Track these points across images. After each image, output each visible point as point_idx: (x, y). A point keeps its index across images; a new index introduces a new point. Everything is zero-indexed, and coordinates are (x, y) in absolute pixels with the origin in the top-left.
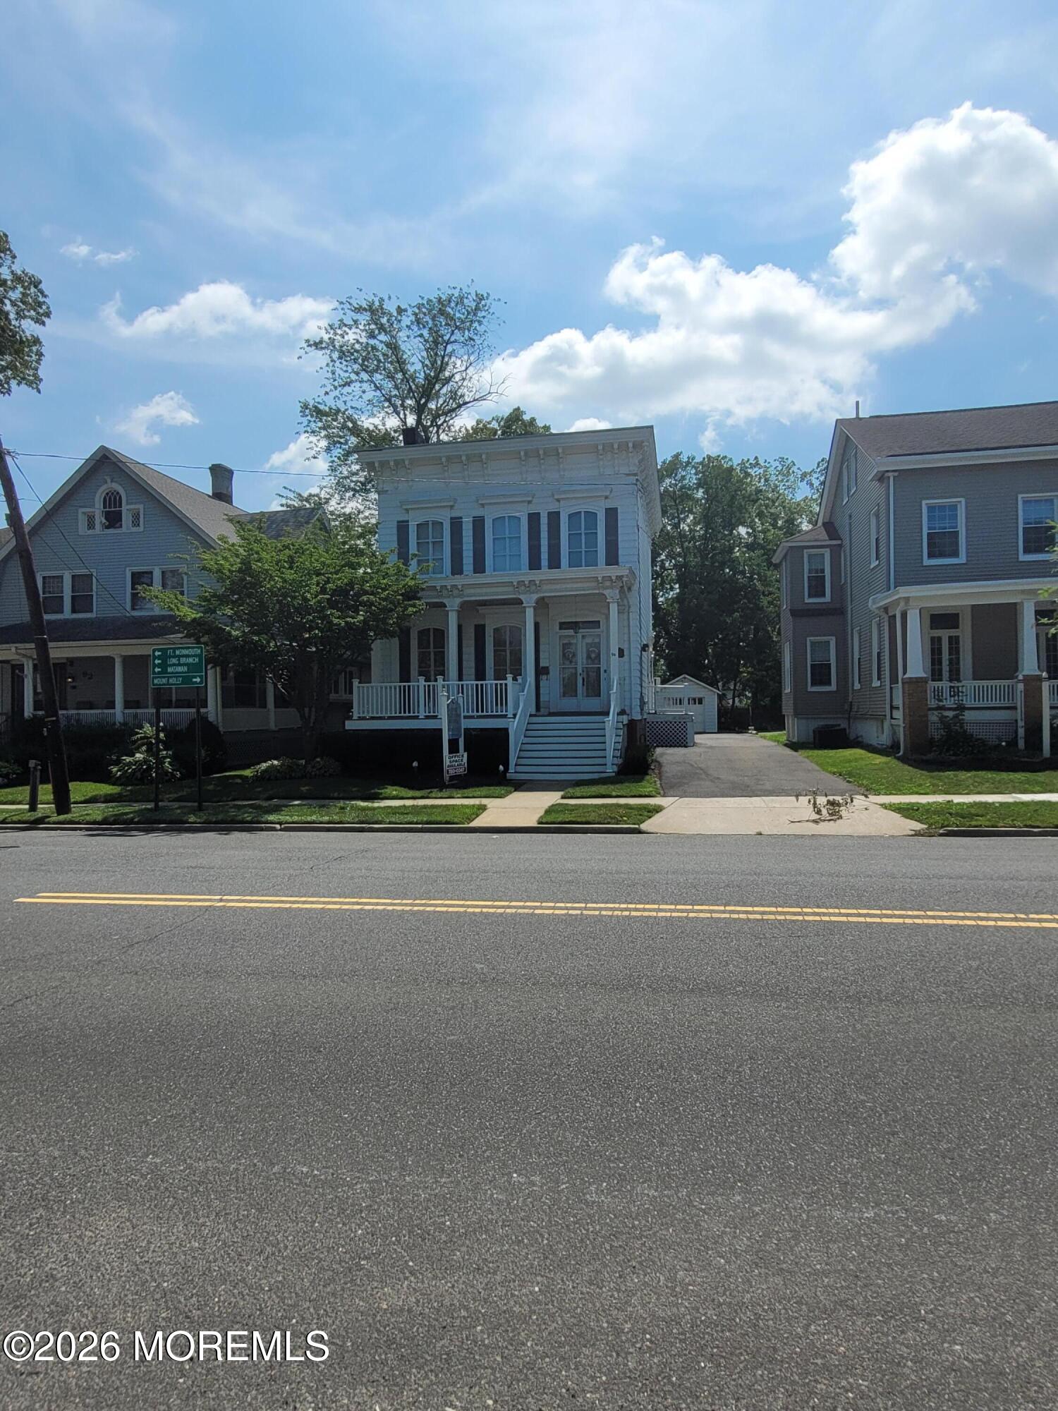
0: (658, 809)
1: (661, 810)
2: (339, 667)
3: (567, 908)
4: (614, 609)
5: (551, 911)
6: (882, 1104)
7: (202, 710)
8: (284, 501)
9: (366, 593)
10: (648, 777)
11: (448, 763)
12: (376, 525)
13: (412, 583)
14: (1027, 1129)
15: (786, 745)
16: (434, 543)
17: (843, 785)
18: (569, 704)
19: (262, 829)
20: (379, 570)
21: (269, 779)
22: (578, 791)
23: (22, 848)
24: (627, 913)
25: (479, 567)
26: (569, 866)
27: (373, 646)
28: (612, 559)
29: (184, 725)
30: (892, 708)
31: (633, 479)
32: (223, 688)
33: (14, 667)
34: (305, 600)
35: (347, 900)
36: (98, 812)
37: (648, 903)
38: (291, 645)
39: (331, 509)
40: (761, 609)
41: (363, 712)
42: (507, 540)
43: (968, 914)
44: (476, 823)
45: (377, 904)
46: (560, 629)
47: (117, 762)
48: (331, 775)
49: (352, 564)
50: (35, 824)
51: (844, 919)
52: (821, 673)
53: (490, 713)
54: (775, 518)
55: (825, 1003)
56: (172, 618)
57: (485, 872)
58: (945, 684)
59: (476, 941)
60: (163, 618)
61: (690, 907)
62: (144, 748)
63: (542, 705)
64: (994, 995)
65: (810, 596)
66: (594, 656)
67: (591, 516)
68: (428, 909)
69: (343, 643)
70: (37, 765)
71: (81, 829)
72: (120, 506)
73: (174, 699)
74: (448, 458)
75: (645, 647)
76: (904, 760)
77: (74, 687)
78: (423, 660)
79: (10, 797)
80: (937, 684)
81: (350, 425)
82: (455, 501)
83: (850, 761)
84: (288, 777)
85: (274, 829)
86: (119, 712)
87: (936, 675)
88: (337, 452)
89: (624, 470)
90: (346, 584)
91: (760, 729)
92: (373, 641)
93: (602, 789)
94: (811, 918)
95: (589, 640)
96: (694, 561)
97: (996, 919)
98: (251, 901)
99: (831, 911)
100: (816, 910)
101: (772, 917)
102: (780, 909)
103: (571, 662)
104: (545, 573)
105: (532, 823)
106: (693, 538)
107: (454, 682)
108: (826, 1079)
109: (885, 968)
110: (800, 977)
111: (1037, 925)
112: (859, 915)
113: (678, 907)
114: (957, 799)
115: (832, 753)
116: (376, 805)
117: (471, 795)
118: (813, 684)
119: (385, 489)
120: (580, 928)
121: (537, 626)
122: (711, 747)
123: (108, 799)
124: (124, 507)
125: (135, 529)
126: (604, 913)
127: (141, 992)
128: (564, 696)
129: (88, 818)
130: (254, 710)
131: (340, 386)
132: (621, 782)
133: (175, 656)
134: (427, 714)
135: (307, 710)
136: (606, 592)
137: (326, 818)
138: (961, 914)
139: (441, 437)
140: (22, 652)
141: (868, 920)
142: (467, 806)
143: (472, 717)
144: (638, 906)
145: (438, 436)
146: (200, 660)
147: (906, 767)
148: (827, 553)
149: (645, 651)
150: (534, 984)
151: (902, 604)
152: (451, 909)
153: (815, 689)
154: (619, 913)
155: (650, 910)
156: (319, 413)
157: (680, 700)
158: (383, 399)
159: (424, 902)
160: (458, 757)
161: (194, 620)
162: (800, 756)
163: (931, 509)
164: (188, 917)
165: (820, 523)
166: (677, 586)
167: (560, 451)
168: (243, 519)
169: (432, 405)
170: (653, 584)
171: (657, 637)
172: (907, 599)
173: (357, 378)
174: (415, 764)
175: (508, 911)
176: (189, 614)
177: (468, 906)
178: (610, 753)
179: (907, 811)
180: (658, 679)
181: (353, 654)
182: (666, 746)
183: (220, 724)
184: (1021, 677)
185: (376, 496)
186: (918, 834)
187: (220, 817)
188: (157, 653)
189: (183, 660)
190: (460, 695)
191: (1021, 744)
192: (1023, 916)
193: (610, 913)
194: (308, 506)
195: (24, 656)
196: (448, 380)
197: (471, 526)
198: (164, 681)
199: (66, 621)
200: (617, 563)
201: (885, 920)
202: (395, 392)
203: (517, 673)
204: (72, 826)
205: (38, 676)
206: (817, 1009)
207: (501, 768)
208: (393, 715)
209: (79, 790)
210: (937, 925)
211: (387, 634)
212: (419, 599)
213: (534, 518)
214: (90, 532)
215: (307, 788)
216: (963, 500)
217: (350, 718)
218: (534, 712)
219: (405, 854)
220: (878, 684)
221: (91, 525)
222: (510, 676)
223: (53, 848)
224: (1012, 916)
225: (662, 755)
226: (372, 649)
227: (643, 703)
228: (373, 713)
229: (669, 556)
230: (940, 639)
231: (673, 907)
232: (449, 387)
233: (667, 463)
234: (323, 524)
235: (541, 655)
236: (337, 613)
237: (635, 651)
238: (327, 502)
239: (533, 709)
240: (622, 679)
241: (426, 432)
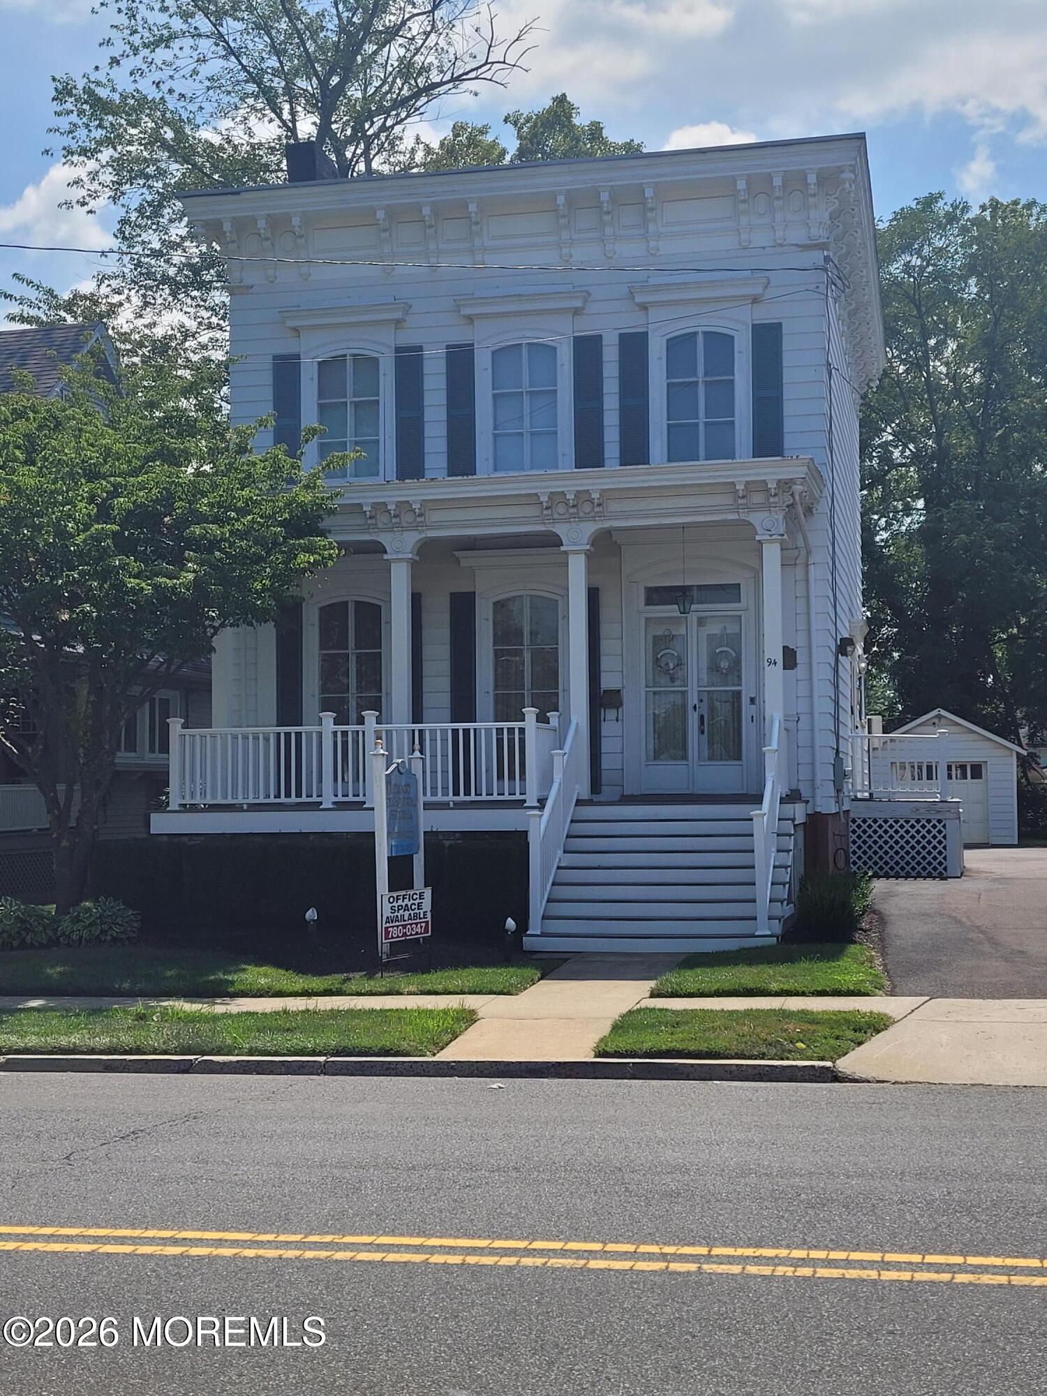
0: (877, 1025)
1: (886, 1027)
2: (137, 690)
3: (663, 1257)
4: (772, 555)
5: (626, 1265)
8: (15, 309)
9: (202, 519)
10: (853, 949)
11: (387, 913)
12: (226, 365)
13: (306, 497)
16: (356, 404)
18: (669, 775)
20: (230, 469)
22: (691, 979)
24: (806, 1271)
25: (462, 463)
26: (669, 1155)
27: (215, 642)
28: (769, 442)
31: (817, 257)
34: (61, 533)
35: (151, 1233)
37: (857, 1248)
38: (28, 638)
39: (122, 327)
41: (192, 796)
42: (526, 399)
44: (451, 1053)
45: (220, 1243)
46: (649, 602)
48: (114, 940)
49: (171, 452)
53: (484, 797)
57: (472, 1168)
59: (451, 1332)
61: (959, 1260)
63: (605, 776)
66: (727, 666)
67: (720, 344)
69: (148, 636)
74: (392, 213)
75: (844, 646)
78: (332, 670)
81: (169, 134)
82: (408, 308)
84: (15, 943)
88: (135, 195)
89: (797, 235)
90: (157, 501)
92: (216, 630)
93: (748, 977)
95: (714, 629)
96: (962, 444)
103: (672, 680)
104: (612, 475)
105: (583, 1053)
106: (957, 393)
107: (401, 724)
113: (930, 1259)
116: (219, 1009)
117: (440, 988)
119: (248, 282)
120: (696, 1304)
121: (593, 596)
122: (1002, 880)
126: (752, 1269)
128: (656, 757)
131: (146, 46)
132: (790, 959)
134: (340, 798)
135: (61, 787)
136: (756, 519)
137: (104, 1041)
139: (375, 165)
142: (430, 1013)
143: (443, 806)
144: (834, 1255)
145: (368, 163)
149: (845, 654)
152: (391, 1257)
154: (789, 1271)
155: (862, 1265)
157: (929, 768)
158: (243, 75)
159: (328, 1238)
160: (411, 898)
166: (920, 504)
167: (649, 193)
169: (355, 91)
170: (864, 498)
171: (874, 623)
173: (185, 27)
174: (311, 914)
175: (527, 1261)
177: (433, 1250)
178: (764, 891)
180: (877, 721)
181: (169, 662)
182: (897, 876)
185: (226, 299)
190: (417, 754)
193: (767, 1271)
194: (70, 320)
196: (392, 33)
197: (441, 366)
200: (778, 451)
202: (273, 62)
203: (548, 703)
207: (510, 923)
208: (262, 800)
211: (246, 614)
212: (323, 533)
213: (588, 349)
215: (58, 969)
217: (162, 807)
218: (585, 794)
219: (285, 1125)
222: (530, 713)
225: (889, 895)
226: (213, 649)
227: (840, 776)
228: (214, 796)
229: (903, 436)
231: (916, 1258)
232: (395, 51)
233: (902, 216)
234: (105, 362)
235: (605, 663)
236: (135, 566)
237: (823, 653)
238: (113, 310)
239: (583, 789)
240: (792, 722)
241: (340, 153)
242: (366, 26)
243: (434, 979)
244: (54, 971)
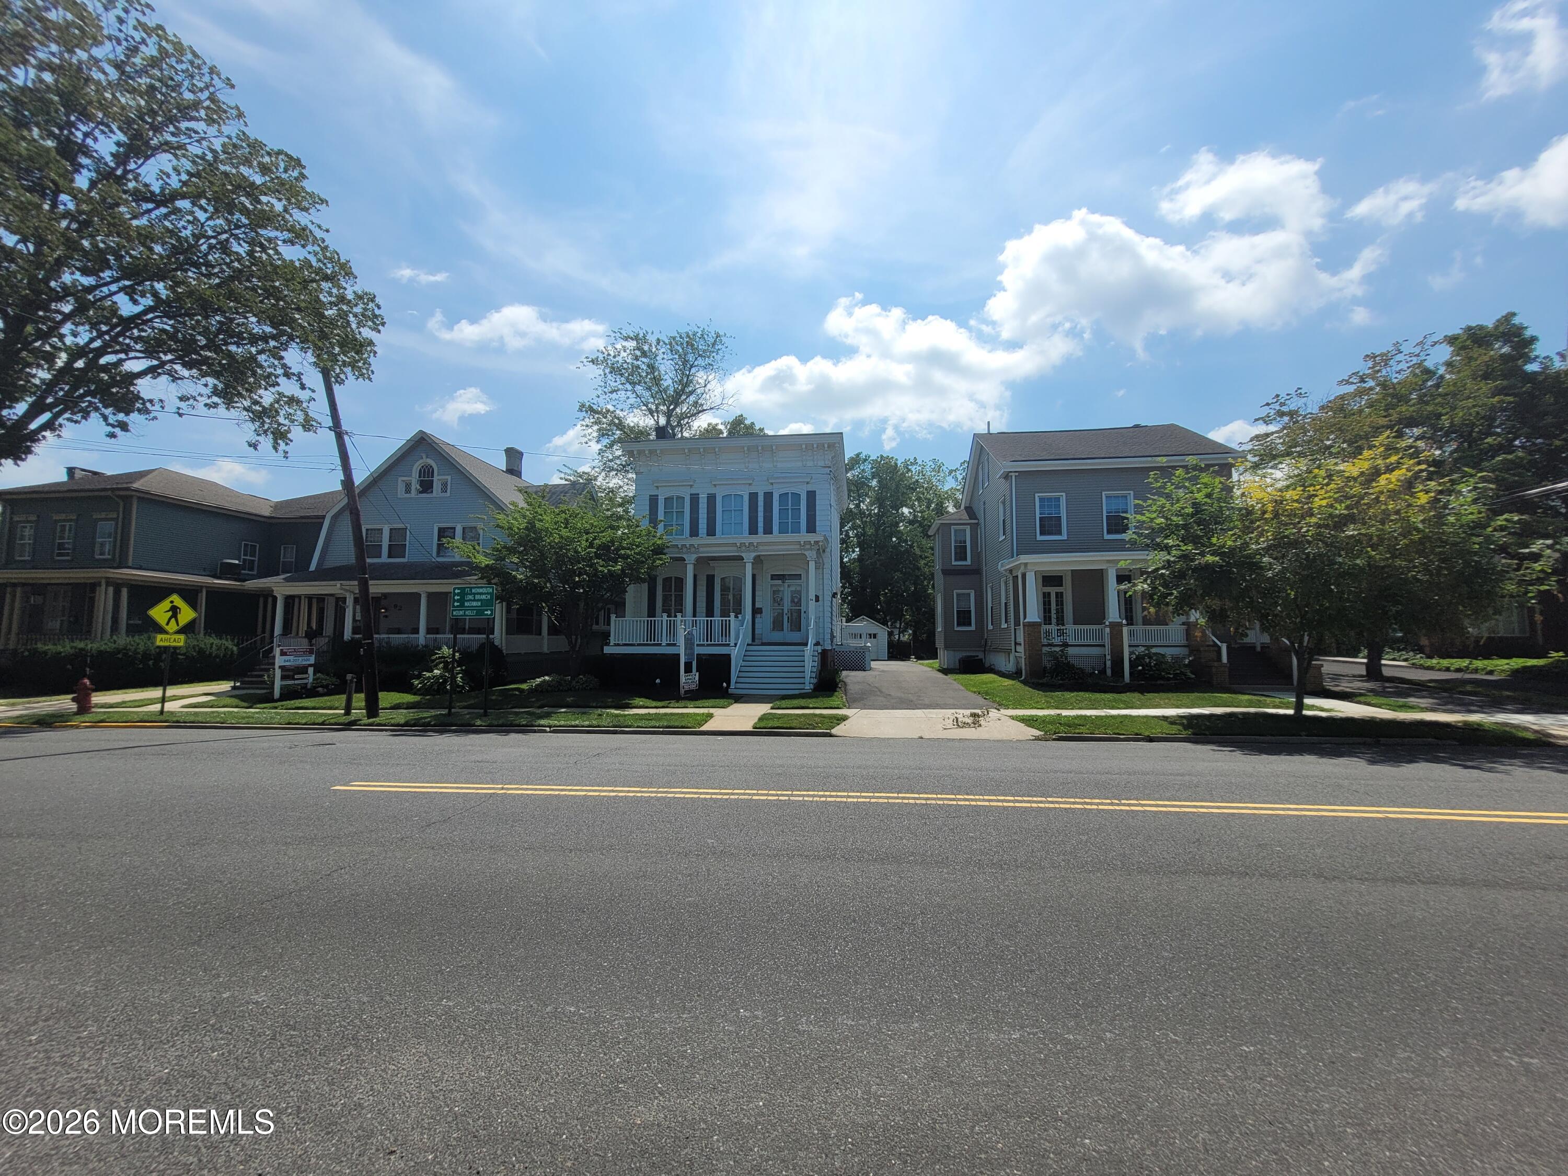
0: (845, 718)
1: (847, 719)
2: (600, 605)
3: (777, 795)
4: (812, 565)
5: (765, 798)
6: (1021, 948)
7: (491, 636)
8: (563, 476)
9: (624, 548)
10: (836, 693)
11: (684, 681)
12: (633, 497)
13: (659, 542)
14: (1129, 966)
15: (939, 670)
16: (677, 512)
17: (980, 700)
18: (777, 636)
19: (535, 732)
20: (634, 532)
21: (542, 691)
22: (784, 703)
23: (338, 745)
24: (824, 799)
25: (711, 532)
26: (778, 762)
27: (628, 589)
28: (811, 528)
29: (475, 647)
30: (1016, 644)
31: (828, 470)
32: (507, 620)
33: (338, 599)
34: (576, 552)
35: (605, 788)
36: (401, 716)
38: (564, 587)
39: (598, 484)
40: (919, 569)
41: (618, 641)
42: (733, 512)
43: (1077, 800)
44: (705, 728)
45: (629, 792)
46: (771, 579)
47: (419, 677)
48: (591, 689)
49: (614, 526)
50: (349, 726)
51: (987, 804)
52: (964, 617)
53: (717, 643)
54: (929, 502)
55: (976, 869)
56: (469, 564)
57: (713, 766)
58: (1053, 627)
59: (707, 821)
60: (461, 564)
62: (441, 665)
63: (756, 636)
64: (1100, 862)
65: (956, 560)
66: (797, 601)
67: (796, 496)
68: (669, 795)
69: (605, 586)
70: (353, 678)
71: (386, 730)
72: (433, 476)
73: (467, 627)
74: (690, 450)
75: (834, 595)
76: (1025, 683)
77: (386, 616)
78: (666, 599)
79: (329, 704)
80: (1048, 627)
81: (617, 421)
82: (694, 482)
83: (986, 683)
84: (557, 690)
85: (545, 731)
86: (422, 637)
87: (1047, 620)
88: (605, 441)
89: (821, 463)
90: (609, 542)
91: (919, 658)
92: (628, 585)
93: (802, 702)
94: (962, 803)
95: (793, 589)
96: (870, 531)
97: (1098, 804)
98: (527, 789)
99: (977, 797)
100: (966, 797)
101: (934, 802)
102: (939, 796)
103: (779, 605)
104: (761, 537)
105: (749, 727)
106: (870, 515)
107: (689, 618)
108: (979, 928)
109: (1019, 842)
110: (956, 849)
111: (1127, 808)
112: (998, 801)
114: (1065, 713)
115: (972, 677)
116: (626, 713)
117: (701, 706)
118: (958, 625)
119: (641, 471)
120: (789, 811)
121: (754, 577)
122: (883, 671)
123: (409, 706)
124: (436, 478)
125: (444, 495)
126: (806, 799)
127: (437, 864)
128: (774, 630)
129: (393, 721)
130: (530, 637)
131: (609, 392)
132: (817, 697)
133: (471, 594)
134: (668, 642)
135: (574, 637)
136: (806, 553)
137: (587, 723)
138: (1072, 800)
139: (684, 434)
140: (347, 588)
141: (1005, 804)
142: (698, 715)
143: (703, 645)
145: (682, 433)
146: (492, 597)
147: (1027, 688)
148: (968, 528)
149: (834, 597)
150: (753, 855)
151: (1022, 567)
152: (687, 796)
153: (960, 629)
154: (818, 799)
155: (841, 797)
156: (591, 410)
157: (860, 635)
158: (642, 404)
159: (665, 790)
160: (692, 676)
161: (487, 566)
162: (950, 678)
163: (1041, 499)
164: (475, 802)
165: (962, 507)
166: (857, 550)
167: (772, 448)
168: (529, 490)
169: (678, 410)
170: (841, 548)
171: (843, 587)
172: (1026, 564)
173: (623, 388)
174: (658, 681)
175: (732, 797)
176: (484, 561)
177: (701, 793)
178: (808, 675)
179: (1029, 722)
180: (844, 619)
181: (612, 595)
182: (850, 670)
183: (504, 648)
184: (1107, 623)
185: (634, 476)
186: (1037, 739)
187: (500, 722)
188: (457, 591)
189: (477, 597)
190: (694, 628)
191: (1109, 672)
192: (1117, 802)
193: (811, 799)
194: (581, 481)
195: (346, 590)
196: (691, 393)
197: (705, 500)
198: (461, 613)
199: (383, 565)
200: (814, 532)
201: (1017, 805)
202: (651, 400)
203: (738, 611)
204: (380, 727)
205: (358, 607)
206: (970, 874)
207: (725, 684)
208: (641, 643)
209: (386, 698)
210: (1055, 808)
211: (638, 580)
212: (665, 554)
213: (753, 497)
214: (408, 496)
215: (571, 699)
216: (1064, 494)
217: (608, 644)
218: (750, 642)
219: (650, 751)
220: (1006, 626)
221: (408, 490)
222: (732, 615)
223: (363, 746)
224: (1109, 801)
225: (848, 676)
226: (627, 592)
227: (833, 637)
228: (625, 641)
229: (852, 528)
230: (1049, 594)
231: (858, 794)
232: (692, 399)
233: (852, 459)
234: (592, 495)
235: (757, 599)
236: (602, 563)
237: (828, 597)
238: (596, 479)
239: (749, 640)
240: (817, 618)
241: (673, 430)
242: (683, 390)
243: (698, 703)
244: (569, 700)
